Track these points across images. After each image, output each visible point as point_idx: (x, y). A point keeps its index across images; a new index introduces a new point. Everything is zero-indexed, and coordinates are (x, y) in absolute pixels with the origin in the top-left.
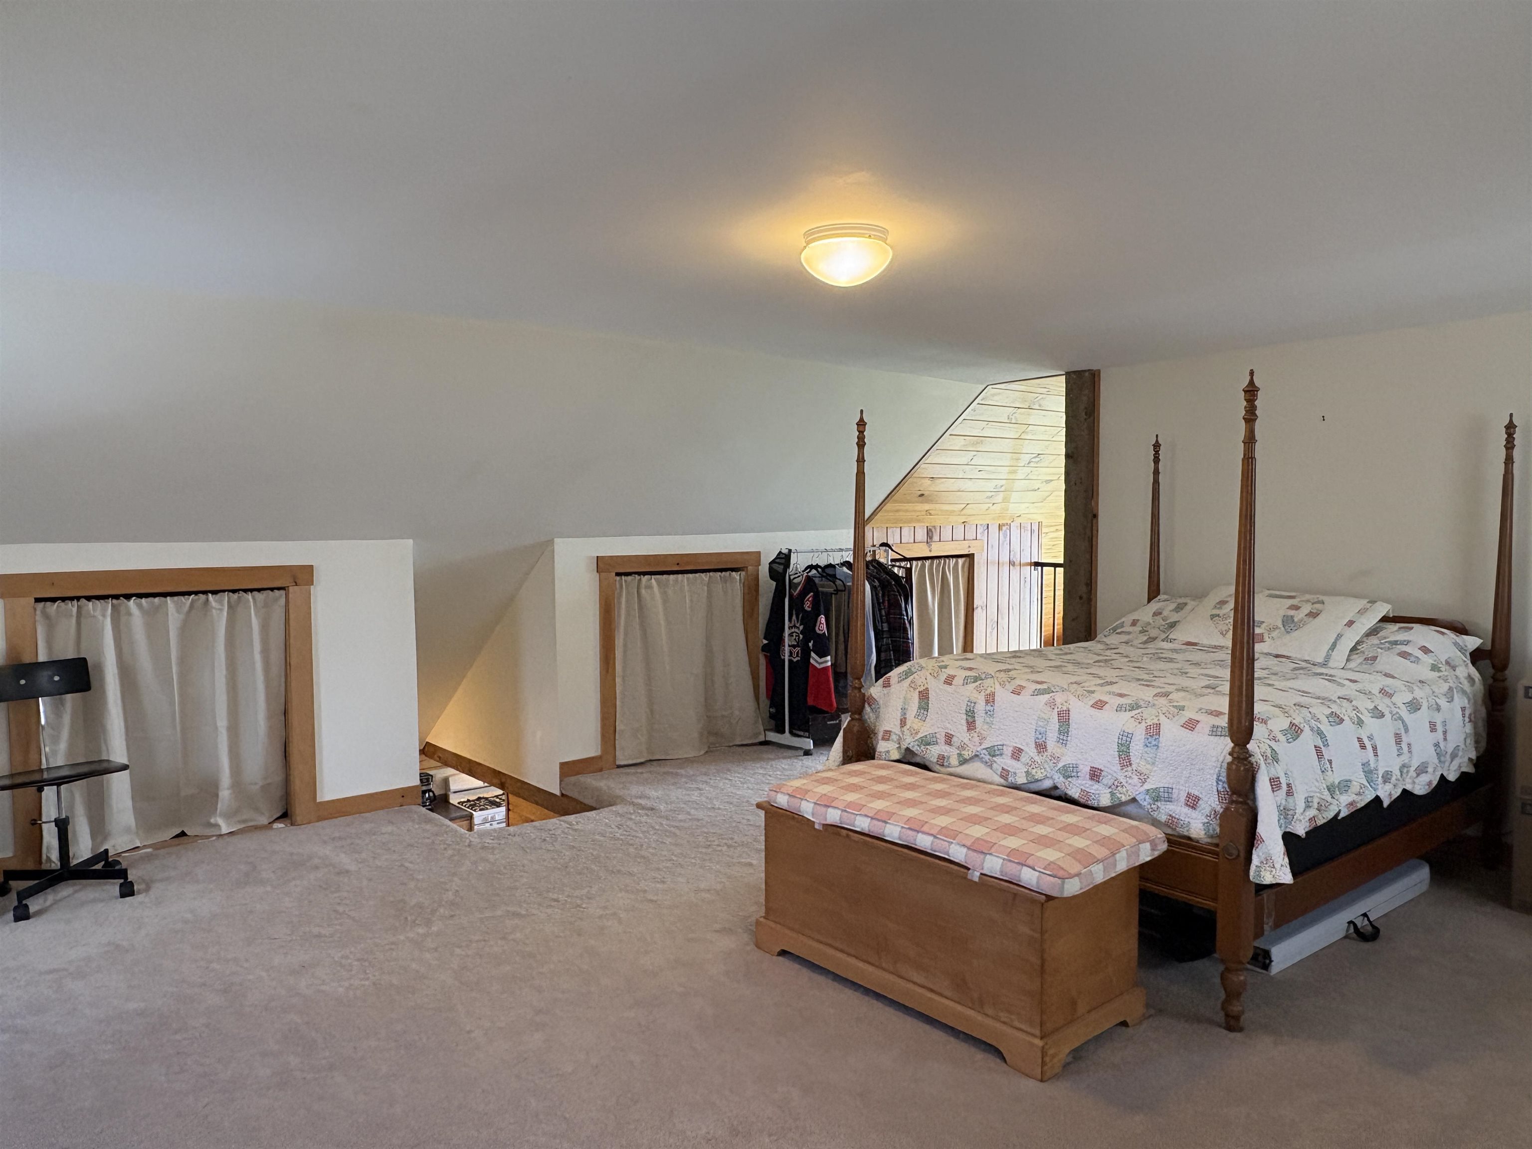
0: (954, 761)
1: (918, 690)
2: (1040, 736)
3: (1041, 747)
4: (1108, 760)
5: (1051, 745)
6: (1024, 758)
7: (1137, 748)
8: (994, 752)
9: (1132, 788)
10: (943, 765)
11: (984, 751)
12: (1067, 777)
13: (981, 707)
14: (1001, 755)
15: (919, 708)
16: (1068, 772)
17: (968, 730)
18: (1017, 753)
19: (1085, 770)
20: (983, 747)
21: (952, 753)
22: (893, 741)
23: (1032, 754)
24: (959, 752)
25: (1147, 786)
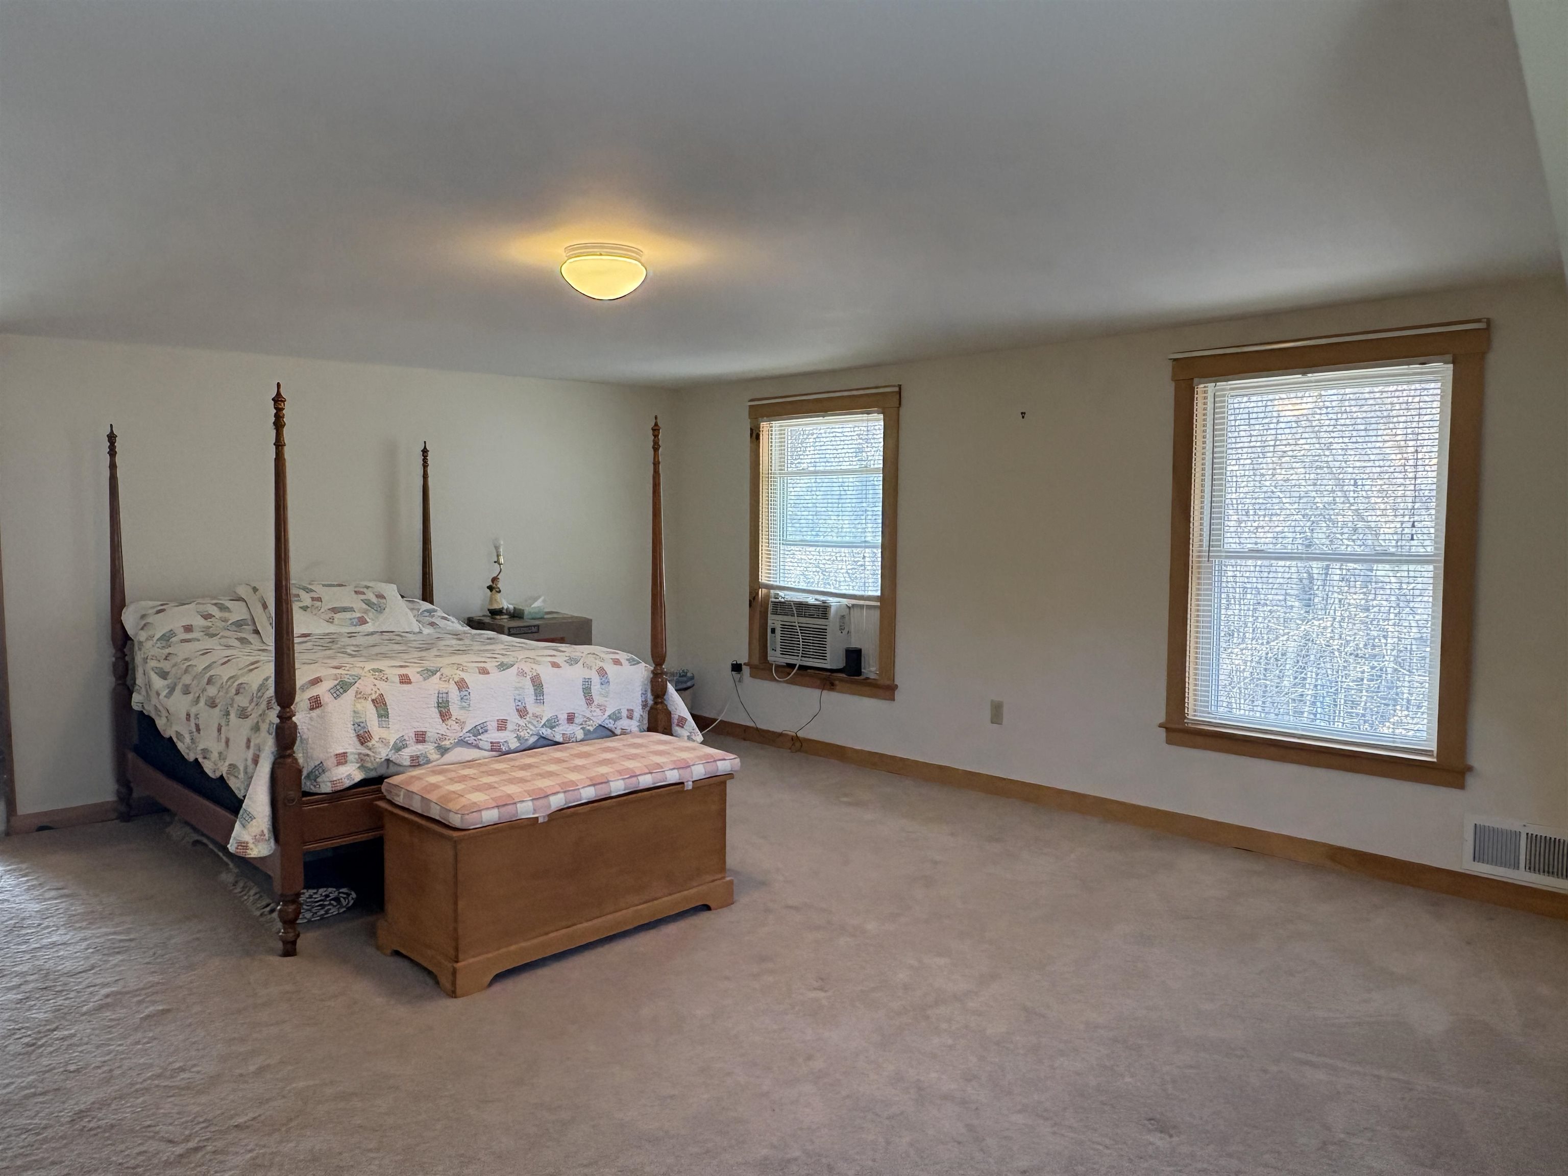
0: (434, 755)
1: (370, 699)
2: (520, 704)
3: (522, 712)
4: (578, 705)
5: (532, 708)
6: (510, 726)
7: (596, 688)
8: (478, 731)
9: (599, 718)
10: (419, 765)
11: (468, 734)
12: (552, 728)
13: (454, 695)
14: (486, 731)
15: (379, 717)
16: (552, 724)
17: (443, 721)
18: (502, 725)
19: (563, 717)
20: (464, 731)
21: (428, 749)
22: (352, 762)
23: (517, 721)
24: (436, 745)
25: (607, 714)
